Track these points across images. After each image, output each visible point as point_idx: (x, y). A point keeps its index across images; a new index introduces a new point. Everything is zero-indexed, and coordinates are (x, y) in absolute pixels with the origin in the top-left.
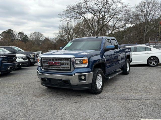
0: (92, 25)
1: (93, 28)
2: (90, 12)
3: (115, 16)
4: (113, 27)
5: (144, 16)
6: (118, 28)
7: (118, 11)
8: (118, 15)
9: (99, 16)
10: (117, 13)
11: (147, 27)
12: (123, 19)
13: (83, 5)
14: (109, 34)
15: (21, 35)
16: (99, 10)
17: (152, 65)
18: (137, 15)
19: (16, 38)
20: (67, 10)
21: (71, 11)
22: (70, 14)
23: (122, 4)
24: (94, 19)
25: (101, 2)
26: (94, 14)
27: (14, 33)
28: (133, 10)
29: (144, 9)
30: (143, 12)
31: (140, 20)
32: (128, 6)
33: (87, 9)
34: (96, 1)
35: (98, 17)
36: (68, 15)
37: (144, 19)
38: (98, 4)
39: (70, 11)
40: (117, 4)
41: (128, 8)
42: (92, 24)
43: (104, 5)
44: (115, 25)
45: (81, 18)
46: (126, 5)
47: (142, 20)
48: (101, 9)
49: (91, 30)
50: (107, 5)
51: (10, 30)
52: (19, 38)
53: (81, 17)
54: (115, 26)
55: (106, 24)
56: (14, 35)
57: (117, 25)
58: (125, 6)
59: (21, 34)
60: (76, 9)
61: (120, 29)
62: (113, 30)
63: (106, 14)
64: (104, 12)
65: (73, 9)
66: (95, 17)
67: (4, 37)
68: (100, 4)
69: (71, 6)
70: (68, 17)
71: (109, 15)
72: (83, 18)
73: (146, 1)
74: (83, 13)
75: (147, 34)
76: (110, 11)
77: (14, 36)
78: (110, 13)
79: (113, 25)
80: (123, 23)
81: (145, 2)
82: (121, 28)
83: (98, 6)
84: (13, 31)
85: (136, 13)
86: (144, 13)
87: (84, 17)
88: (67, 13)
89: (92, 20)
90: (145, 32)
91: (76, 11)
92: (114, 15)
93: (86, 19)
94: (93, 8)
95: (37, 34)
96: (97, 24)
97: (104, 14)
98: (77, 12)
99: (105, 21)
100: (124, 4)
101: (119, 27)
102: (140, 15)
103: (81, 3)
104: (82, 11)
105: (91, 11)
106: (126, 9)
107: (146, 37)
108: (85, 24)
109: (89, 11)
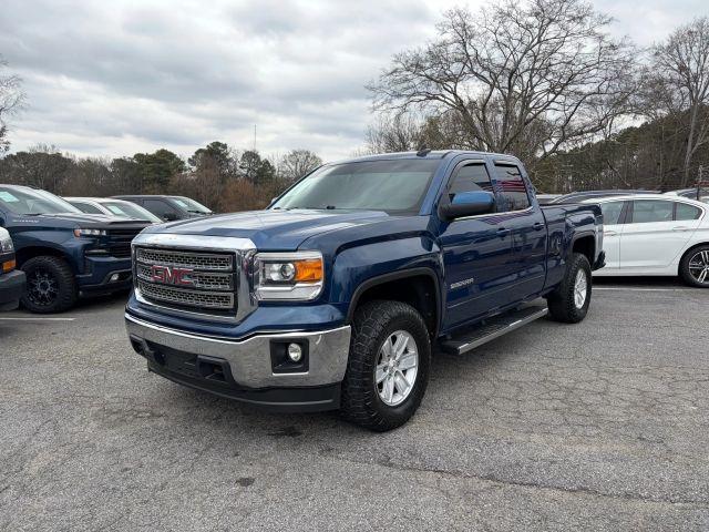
0: (484, 120)
1: (486, 132)
2: (476, 74)
3: (571, 88)
4: (563, 127)
5: (688, 85)
6: (582, 133)
7: (581, 67)
8: (582, 83)
9: (510, 87)
10: (578, 77)
11: (698, 126)
12: (604, 98)
13: (451, 49)
14: (545, 153)
15: (250, 162)
16: (510, 65)
17: (700, 280)
18: (661, 81)
19: (235, 170)
20: (395, 71)
21: (409, 73)
22: (405, 85)
23: (601, 38)
24: (491, 100)
25: (519, 36)
26: (491, 81)
27: (231, 155)
28: (644, 60)
29: (689, 59)
30: (683, 69)
31: (670, 100)
32: (624, 46)
33: (465, 64)
34: (501, 34)
35: (507, 91)
36: (399, 87)
37: (688, 98)
38: (508, 44)
39: (405, 73)
40: (582, 40)
41: (623, 54)
42: (484, 117)
43: (529, 48)
44: (568, 120)
45: (443, 96)
46: (616, 44)
47: (680, 99)
48: (517, 64)
49: (479, 139)
50: (543, 46)
51: (218, 144)
52: (244, 172)
53: (445, 92)
54: (571, 123)
55: (535, 116)
56: (230, 160)
57: (576, 122)
58: (613, 47)
59: (251, 156)
60: (428, 65)
61: (589, 134)
62: (563, 139)
63: (535, 80)
64: (527, 74)
65: (417, 66)
66: (496, 91)
67: (200, 169)
68: (515, 43)
69: (408, 54)
70: (399, 96)
71: (546, 85)
72: (452, 96)
73: (695, 29)
74: (450, 80)
75: (696, 152)
76: (553, 68)
77: (231, 164)
78: (550, 77)
79: (561, 122)
80: (602, 111)
81: (690, 33)
82: (593, 131)
83: (508, 52)
84: (225, 146)
85: (654, 73)
86: (687, 74)
87: (455, 95)
88: (396, 82)
89: (484, 106)
90: (689, 147)
91: (428, 72)
92: (567, 84)
93: (461, 101)
94: (489, 60)
95: (302, 158)
96: (500, 118)
97: (530, 80)
98: (430, 78)
99: (531, 106)
100: (606, 39)
101: (587, 129)
102: (672, 81)
103: (444, 44)
104: (448, 72)
105: (479, 71)
106: (616, 58)
107: (691, 164)
108: (456, 120)
109: (471, 70)
